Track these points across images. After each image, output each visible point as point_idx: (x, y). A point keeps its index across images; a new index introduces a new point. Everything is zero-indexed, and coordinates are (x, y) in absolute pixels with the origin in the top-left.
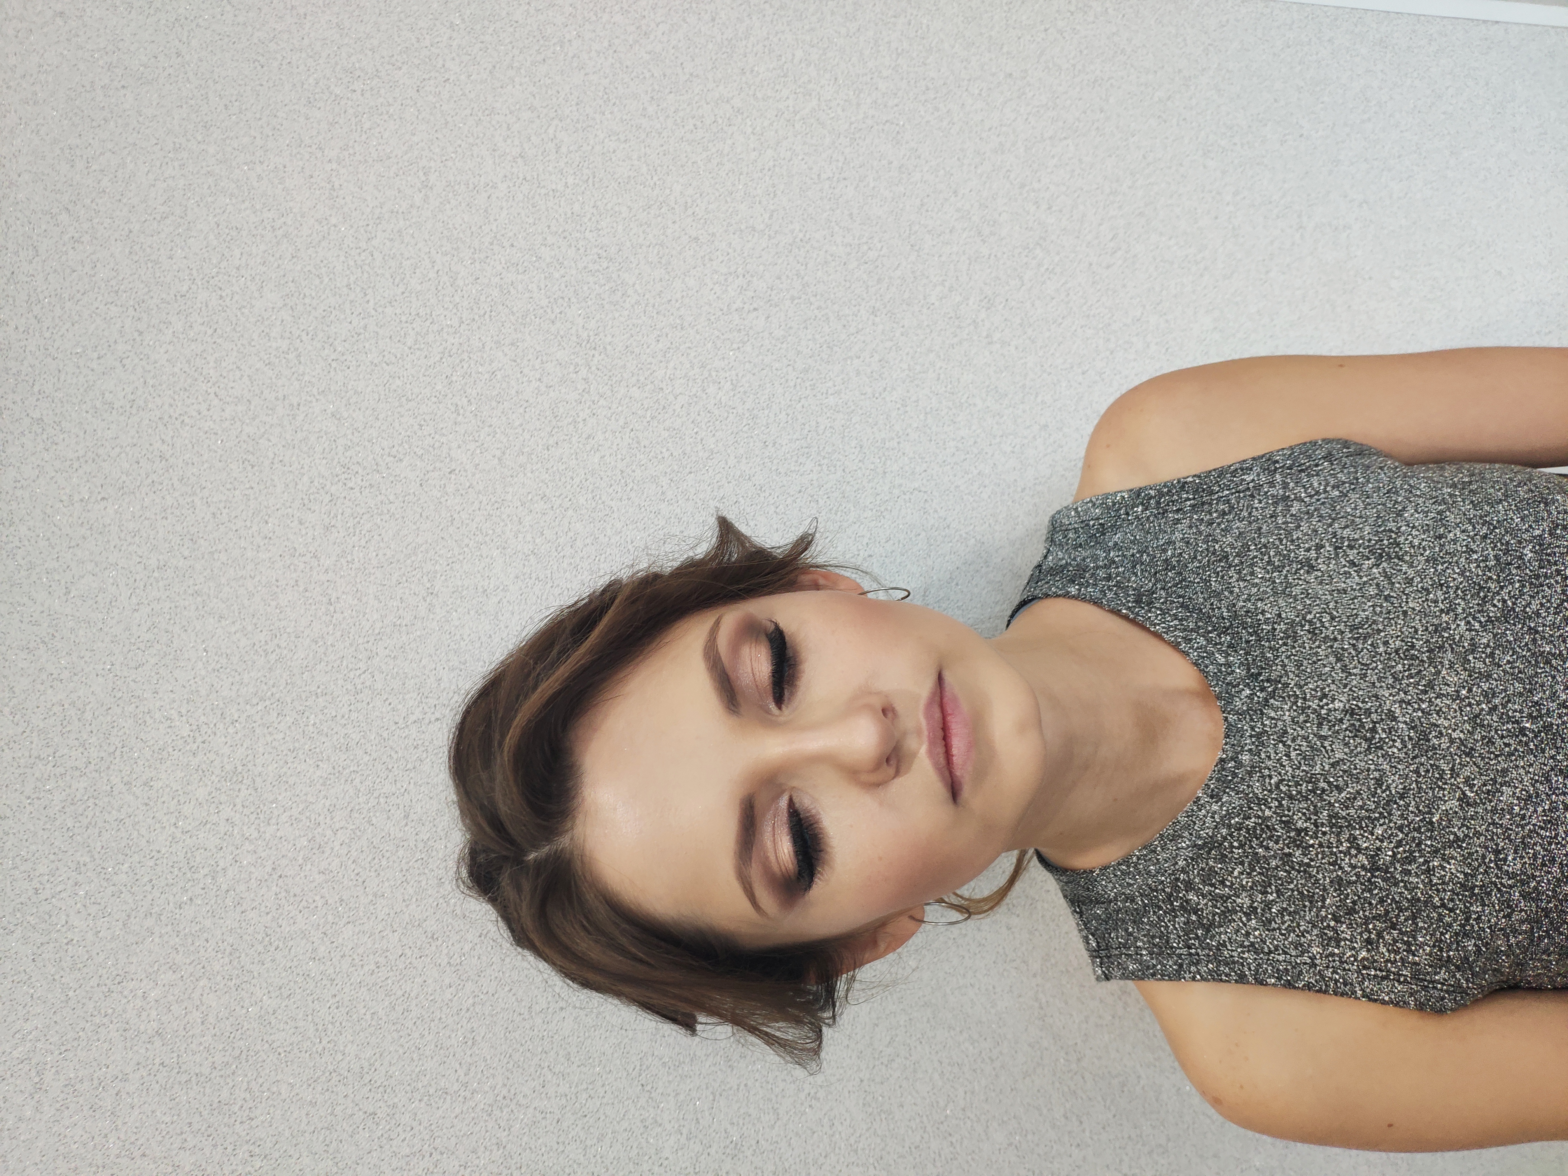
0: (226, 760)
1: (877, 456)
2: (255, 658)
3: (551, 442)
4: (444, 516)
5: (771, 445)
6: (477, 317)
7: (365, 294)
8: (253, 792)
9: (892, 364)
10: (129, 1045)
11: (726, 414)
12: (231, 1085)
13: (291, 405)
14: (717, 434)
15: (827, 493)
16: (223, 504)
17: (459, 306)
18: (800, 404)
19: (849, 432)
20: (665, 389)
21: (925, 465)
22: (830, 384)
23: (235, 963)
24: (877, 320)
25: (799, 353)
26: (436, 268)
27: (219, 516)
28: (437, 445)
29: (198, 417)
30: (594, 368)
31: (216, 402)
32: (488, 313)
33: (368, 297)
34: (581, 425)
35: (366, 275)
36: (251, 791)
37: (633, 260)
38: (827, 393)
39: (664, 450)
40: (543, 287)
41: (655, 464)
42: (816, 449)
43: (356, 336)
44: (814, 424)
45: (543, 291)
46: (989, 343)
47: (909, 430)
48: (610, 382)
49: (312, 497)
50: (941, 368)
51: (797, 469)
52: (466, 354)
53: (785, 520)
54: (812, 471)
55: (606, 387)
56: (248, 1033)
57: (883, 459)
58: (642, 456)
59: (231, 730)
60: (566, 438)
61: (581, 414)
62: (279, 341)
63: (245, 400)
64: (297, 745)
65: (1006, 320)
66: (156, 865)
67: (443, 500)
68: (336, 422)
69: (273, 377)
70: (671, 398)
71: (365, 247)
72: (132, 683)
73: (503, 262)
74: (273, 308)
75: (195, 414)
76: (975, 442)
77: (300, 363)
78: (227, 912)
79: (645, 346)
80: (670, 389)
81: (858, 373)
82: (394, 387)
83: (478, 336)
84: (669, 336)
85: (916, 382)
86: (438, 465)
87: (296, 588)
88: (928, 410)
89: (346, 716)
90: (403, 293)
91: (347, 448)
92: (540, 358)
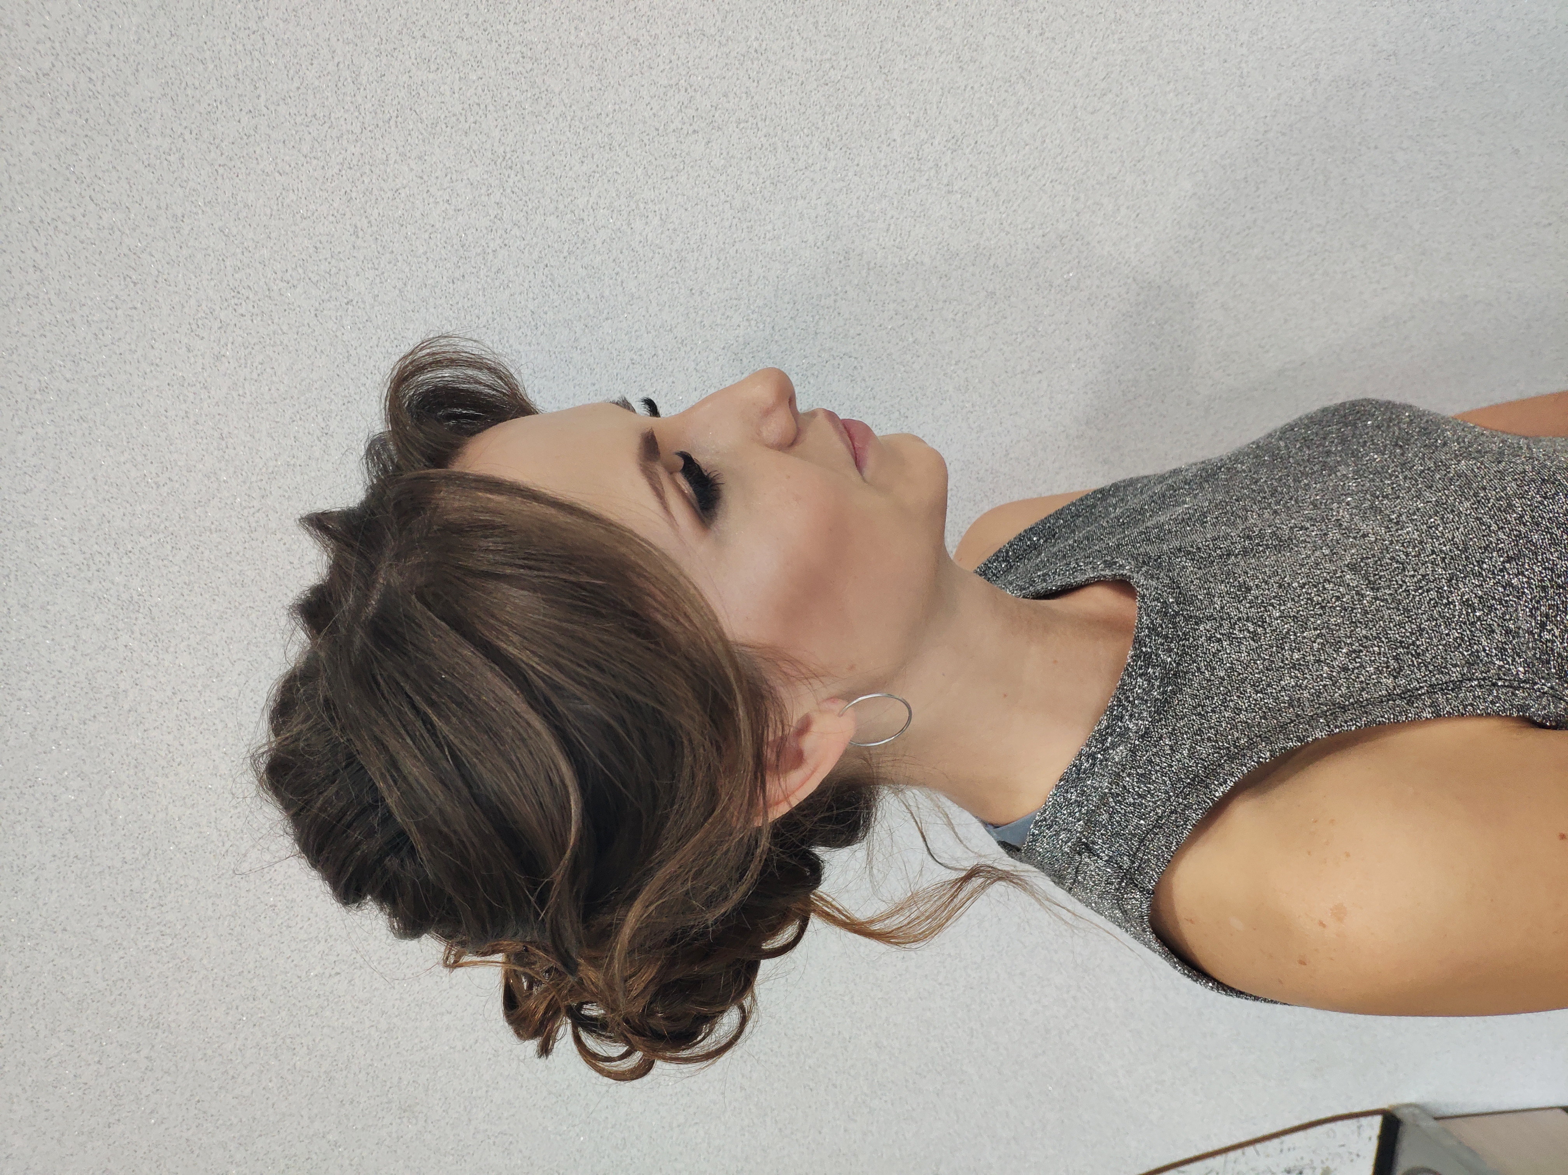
0: (122, 589)
1: (810, 315)
2: (146, 489)
3: (457, 275)
4: (340, 351)
5: (698, 294)
6: (381, 124)
7: (256, 88)
8: (151, 622)
9: (840, 207)
10: (44, 840)
11: (651, 255)
12: (141, 876)
13: (175, 216)
14: (640, 276)
15: (753, 352)
16: (105, 324)
17: (362, 107)
18: (735, 248)
19: (784, 284)
20: (586, 219)
21: (859, 328)
22: (770, 227)
23: (140, 774)
24: (831, 154)
25: (738, 188)
26: (336, 61)
27: (100, 336)
28: (334, 270)
29: (73, 223)
30: (509, 191)
31: (92, 207)
32: (394, 119)
33: (258, 91)
34: (491, 257)
35: (256, 64)
36: (148, 620)
37: (561, 61)
38: (764, 238)
39: (580, 291)
40: (456, 89)
41: (569, 306)
42: (746, 301)
43: (245, 137)
44: (746, 272)
45: (457, 95)
46: (949, 192)
47: (848, 288)
48: (525, 208)
49: (200, 323)
50: (892, 217)
51: (723, 322)
52: (368, 167)
53: (705, 378)
54: (739, 326)
55: (522, 214)
56: (155, 835)
57: (817, 317)
58: (556, 297)
59: (125, 560)
60: (474, 270)
61: (491, 245)
62: (160, 139)
63: (124, 206)
64: (192, 578)
65: (971, 166)
66: (59, 683)
67: (339, 334)
68: (224, 238)
69: (154, 181)
70: (592, 230)
71: (255, 28)
72: (22, 508)
73: (413, 56)
74: (151, 98)
75: (69, 220)
76: (916, 306)
77: (183, 166)
78: (130, 729)
79: (567, 168)
80: (591, 221)
81: (801, 217)
82: (288, 201)
83: (381, 147)
84: (596, 157)
85: (863, 232)
86: (334, 294)
87: (186, 419)
88: (872, 264)
89: (241, 554)
90: (298, 88)
91: (236, 269)
92: (449, 176)
